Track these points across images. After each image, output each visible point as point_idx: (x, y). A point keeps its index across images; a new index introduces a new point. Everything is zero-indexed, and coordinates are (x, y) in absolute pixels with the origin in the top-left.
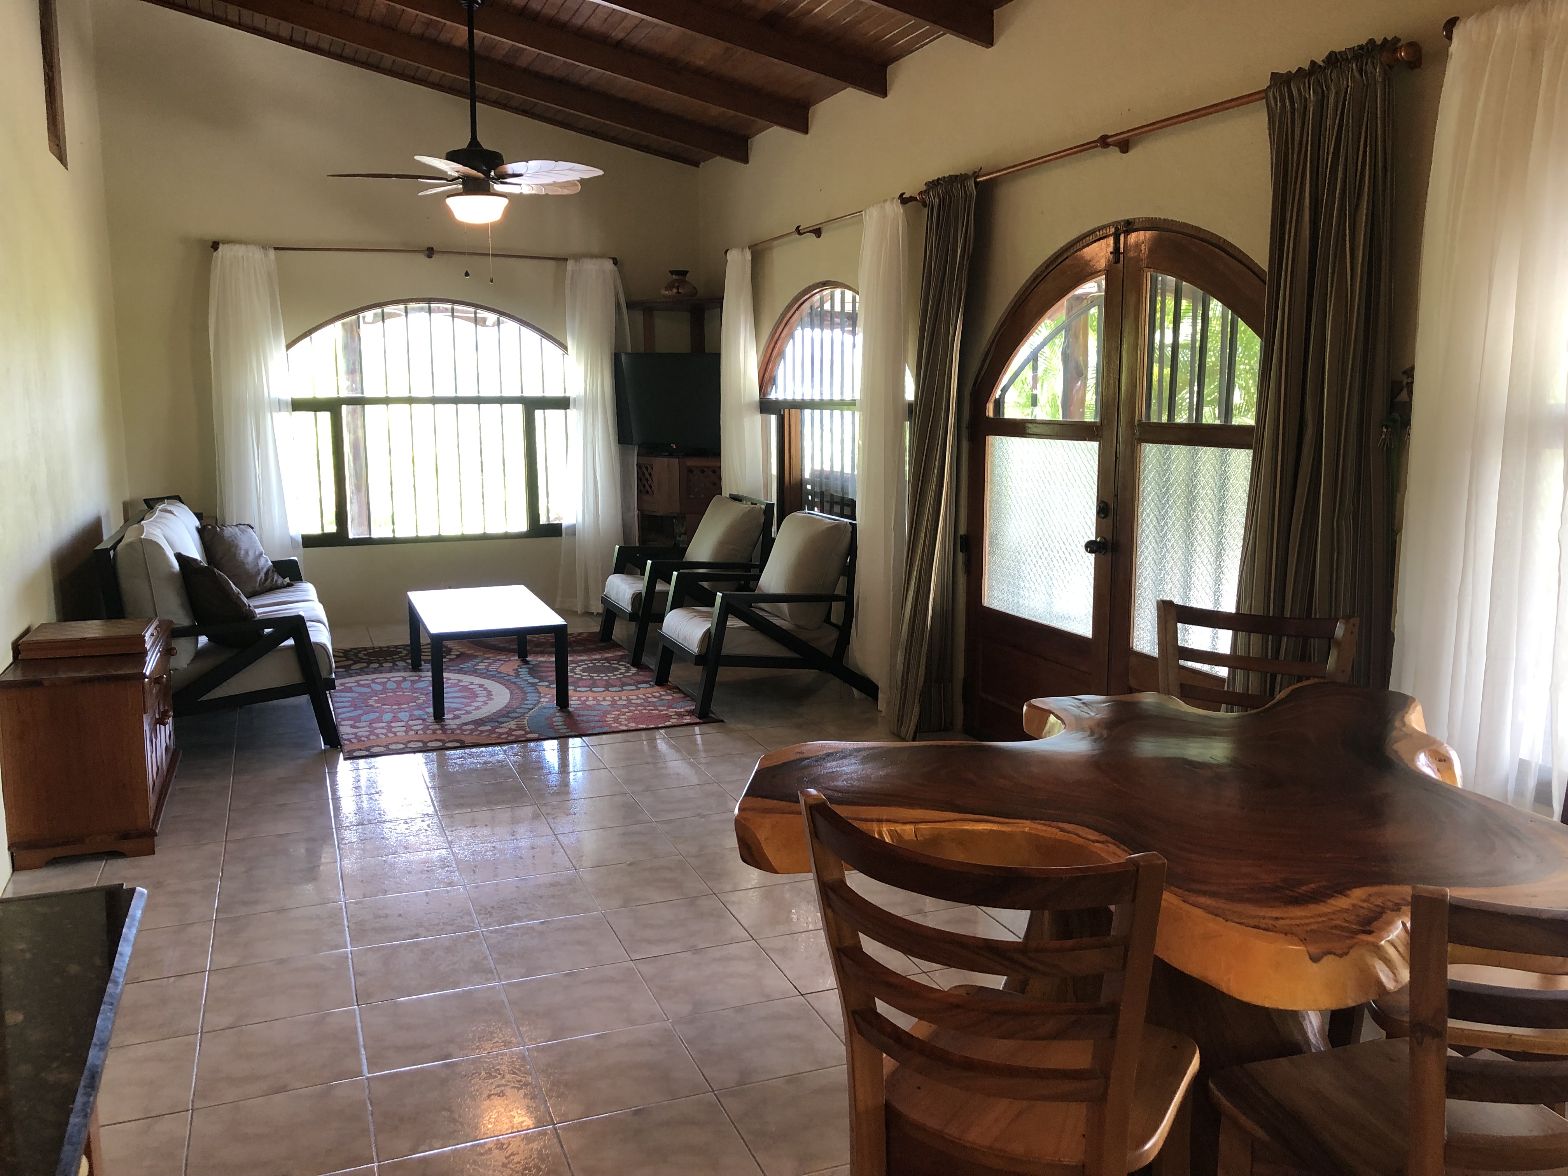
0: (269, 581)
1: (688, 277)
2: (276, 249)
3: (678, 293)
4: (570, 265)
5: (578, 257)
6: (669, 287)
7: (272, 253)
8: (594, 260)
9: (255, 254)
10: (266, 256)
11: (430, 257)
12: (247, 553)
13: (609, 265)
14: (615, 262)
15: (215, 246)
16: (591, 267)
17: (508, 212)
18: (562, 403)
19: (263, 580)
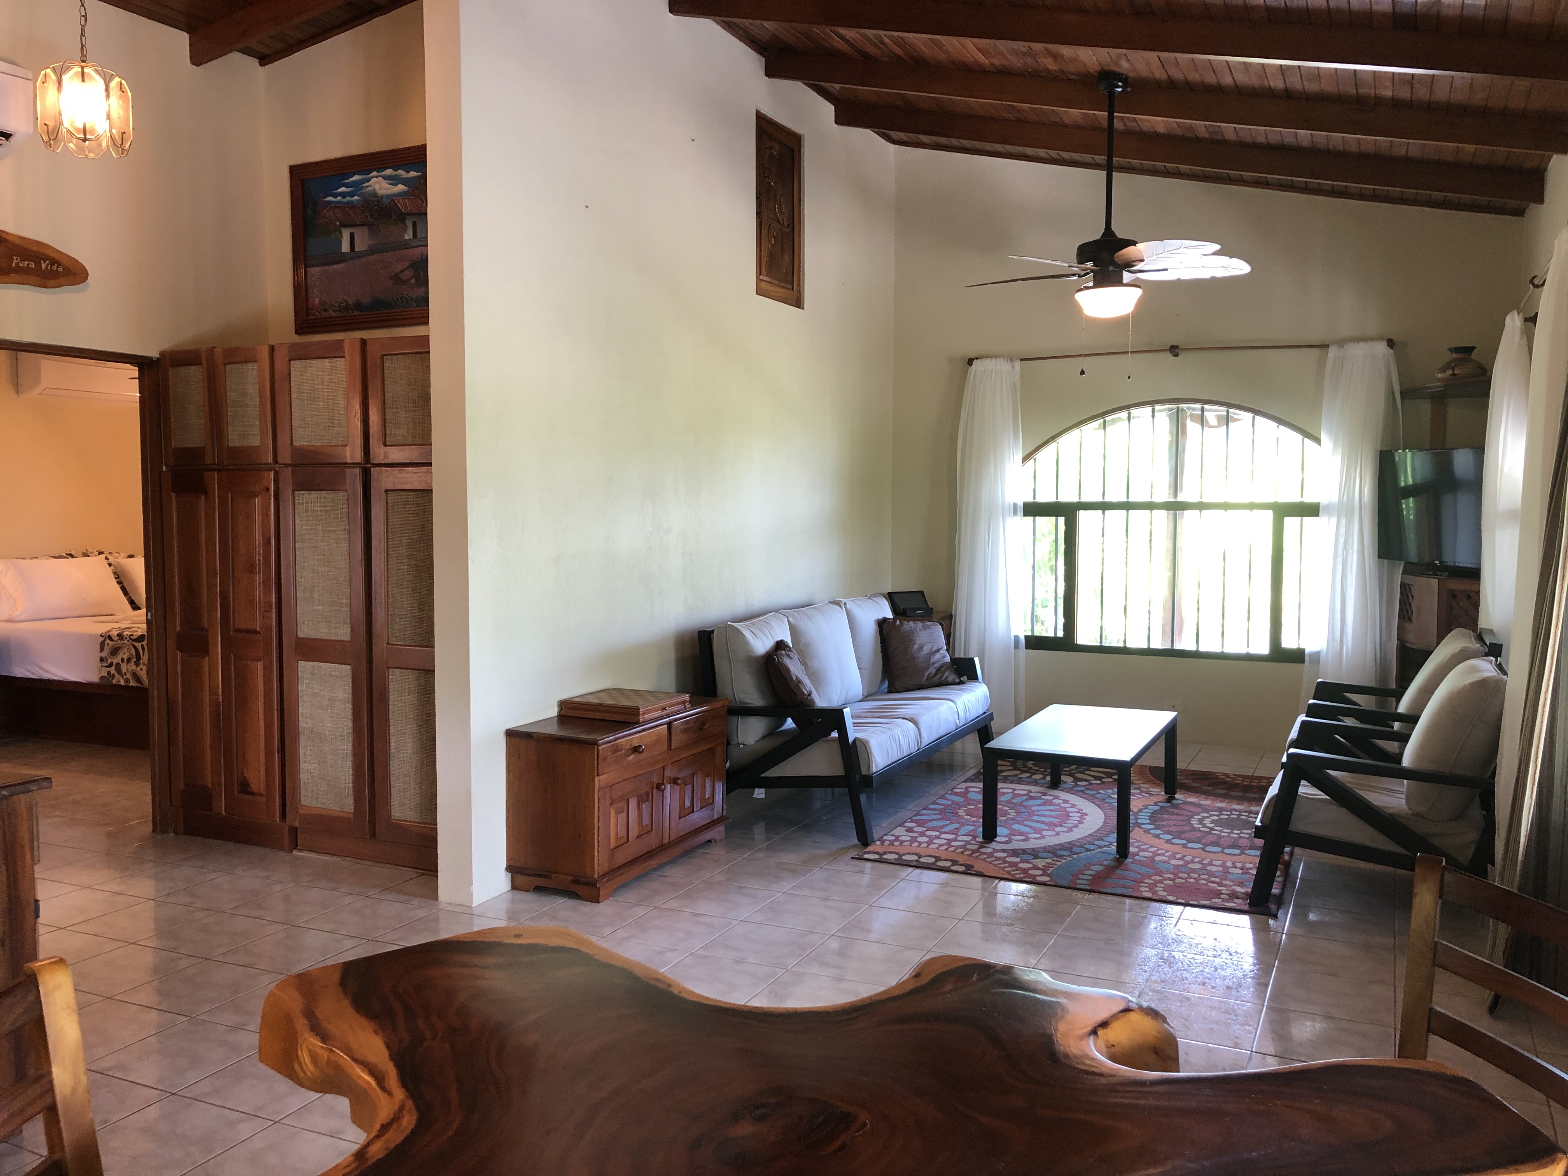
0: (938, 677)
1: (1474, 355)
2: (1021, 360)
3: (1454, 374)
4: (1332, 352)
5: (1341, 343)
6: (1443, 370)
7: (1018, 364)
8: (1362, 344)
9: (1002, 366)
10: (1013, 367)
11: (1176, 355)
12: (921, 648)
13: (1381, 348)
14: (1391, 343)
15: (970, 362)
16: (1358, 351)
17: (1141, 304)
18: (1311, 510)
19: (931, 675)
